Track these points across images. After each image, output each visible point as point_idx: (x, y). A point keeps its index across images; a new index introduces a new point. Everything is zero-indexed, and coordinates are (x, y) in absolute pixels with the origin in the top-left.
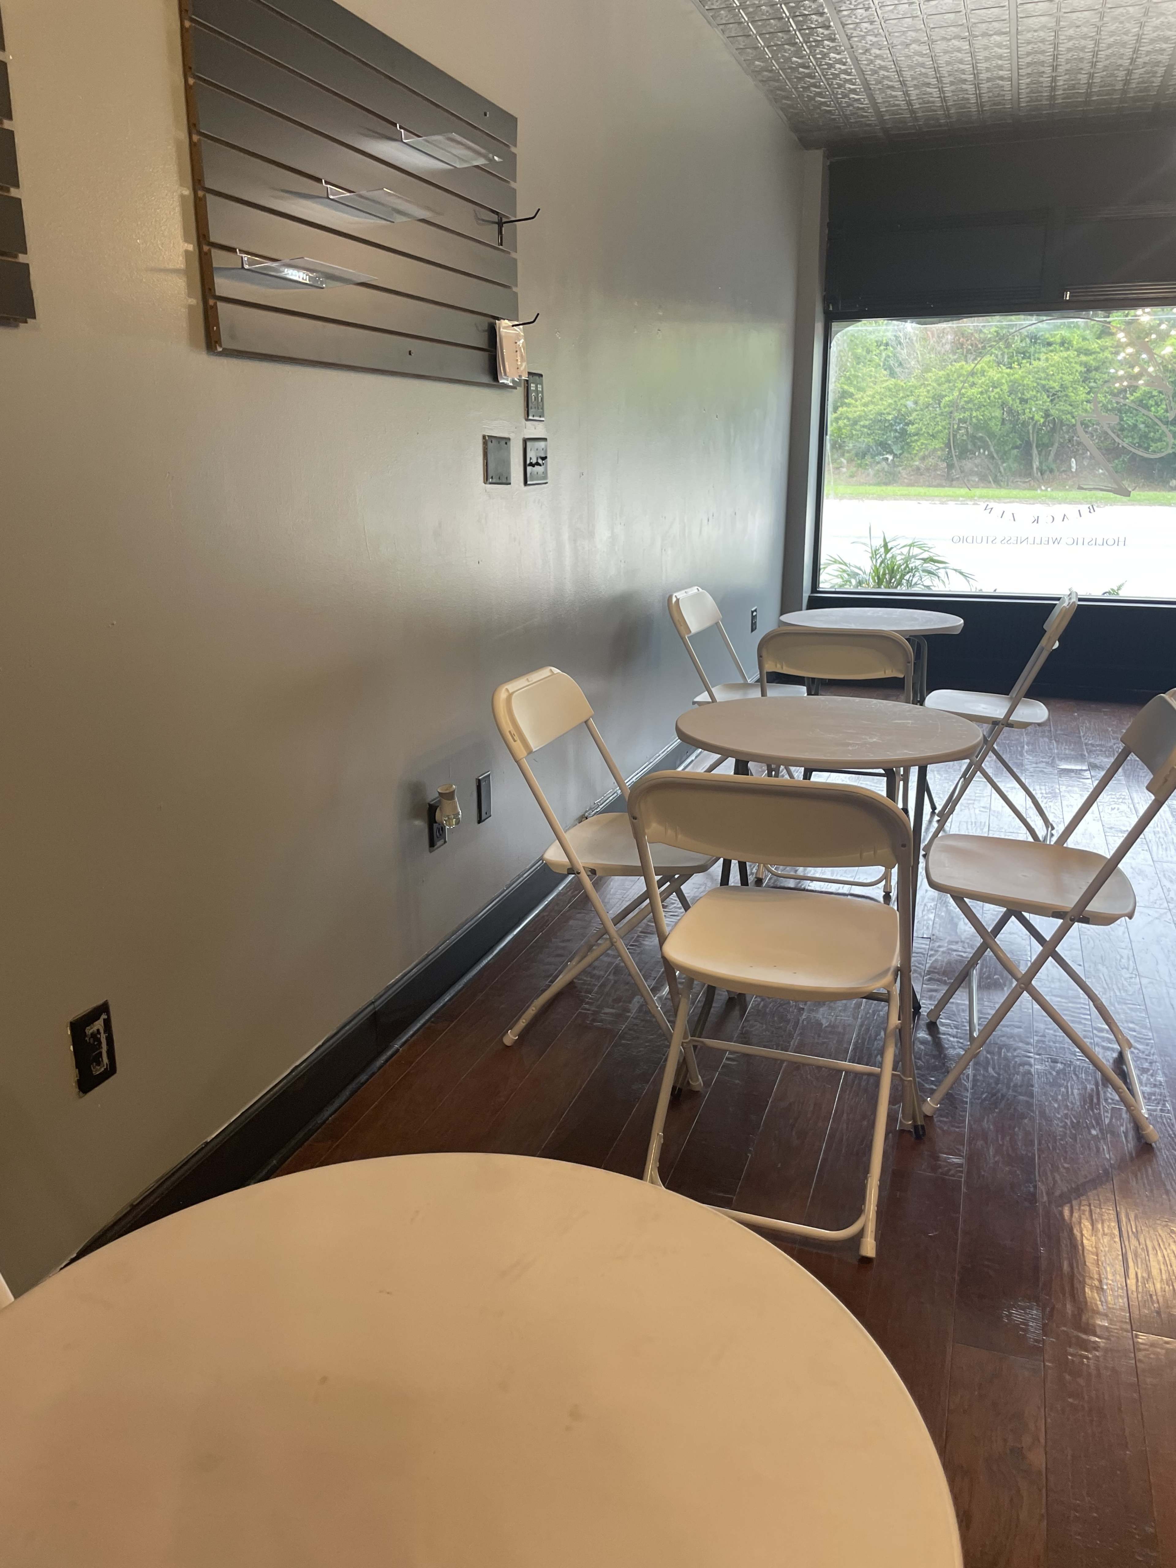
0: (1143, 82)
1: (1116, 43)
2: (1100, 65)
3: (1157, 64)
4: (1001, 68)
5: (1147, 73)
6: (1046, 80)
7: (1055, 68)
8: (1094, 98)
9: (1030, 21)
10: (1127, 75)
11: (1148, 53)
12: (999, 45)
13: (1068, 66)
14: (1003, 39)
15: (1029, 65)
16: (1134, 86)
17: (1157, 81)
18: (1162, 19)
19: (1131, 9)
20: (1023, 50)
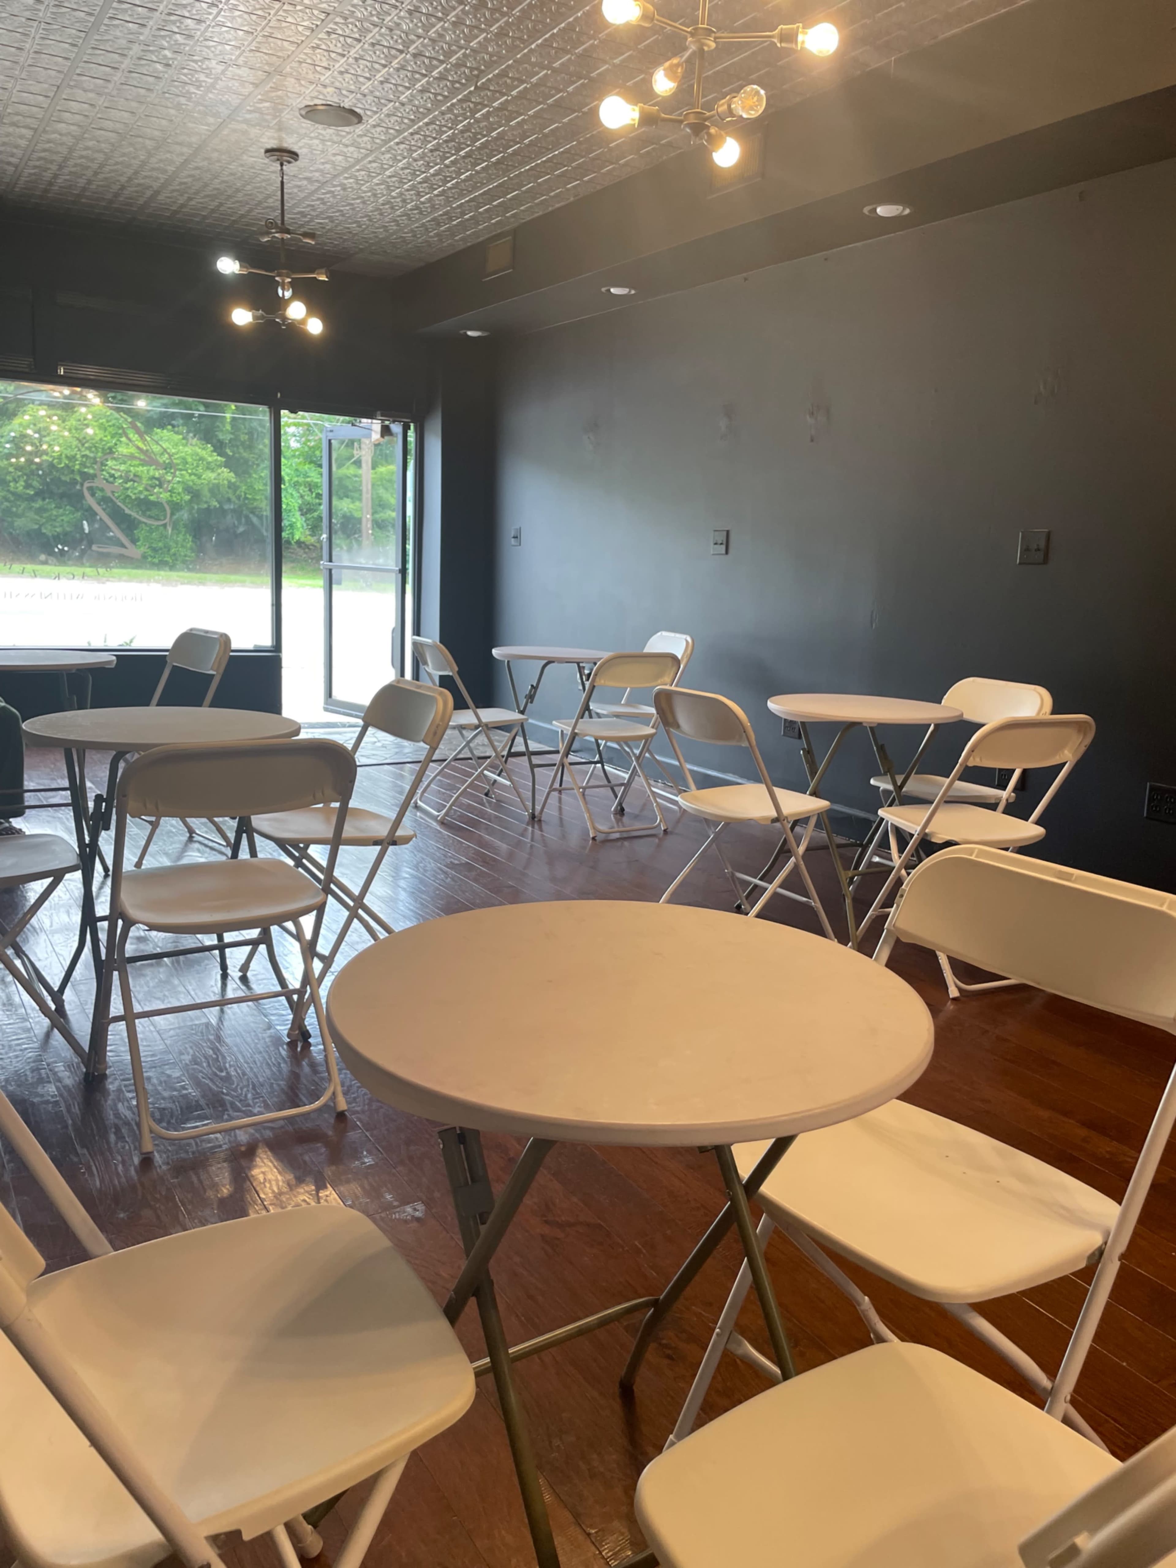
0: (131, 198)
1: (121, 163)
2: (100, 176)
3: (149, 187)
4: (13, 155)
5: (137, 192)
6: (48, 175)
7: (61, 167)
8: (83, 200)
9: (62, 126)
10: (120, 189)
11: (146, 177)
12: (21, 137)
13: (73, 169)
14: (28, 133)
15: (40, 159)
16: (121, 199)
17: (141, 201)
18: (168, 156)
19: (148, 142)
20: (40, 146)
